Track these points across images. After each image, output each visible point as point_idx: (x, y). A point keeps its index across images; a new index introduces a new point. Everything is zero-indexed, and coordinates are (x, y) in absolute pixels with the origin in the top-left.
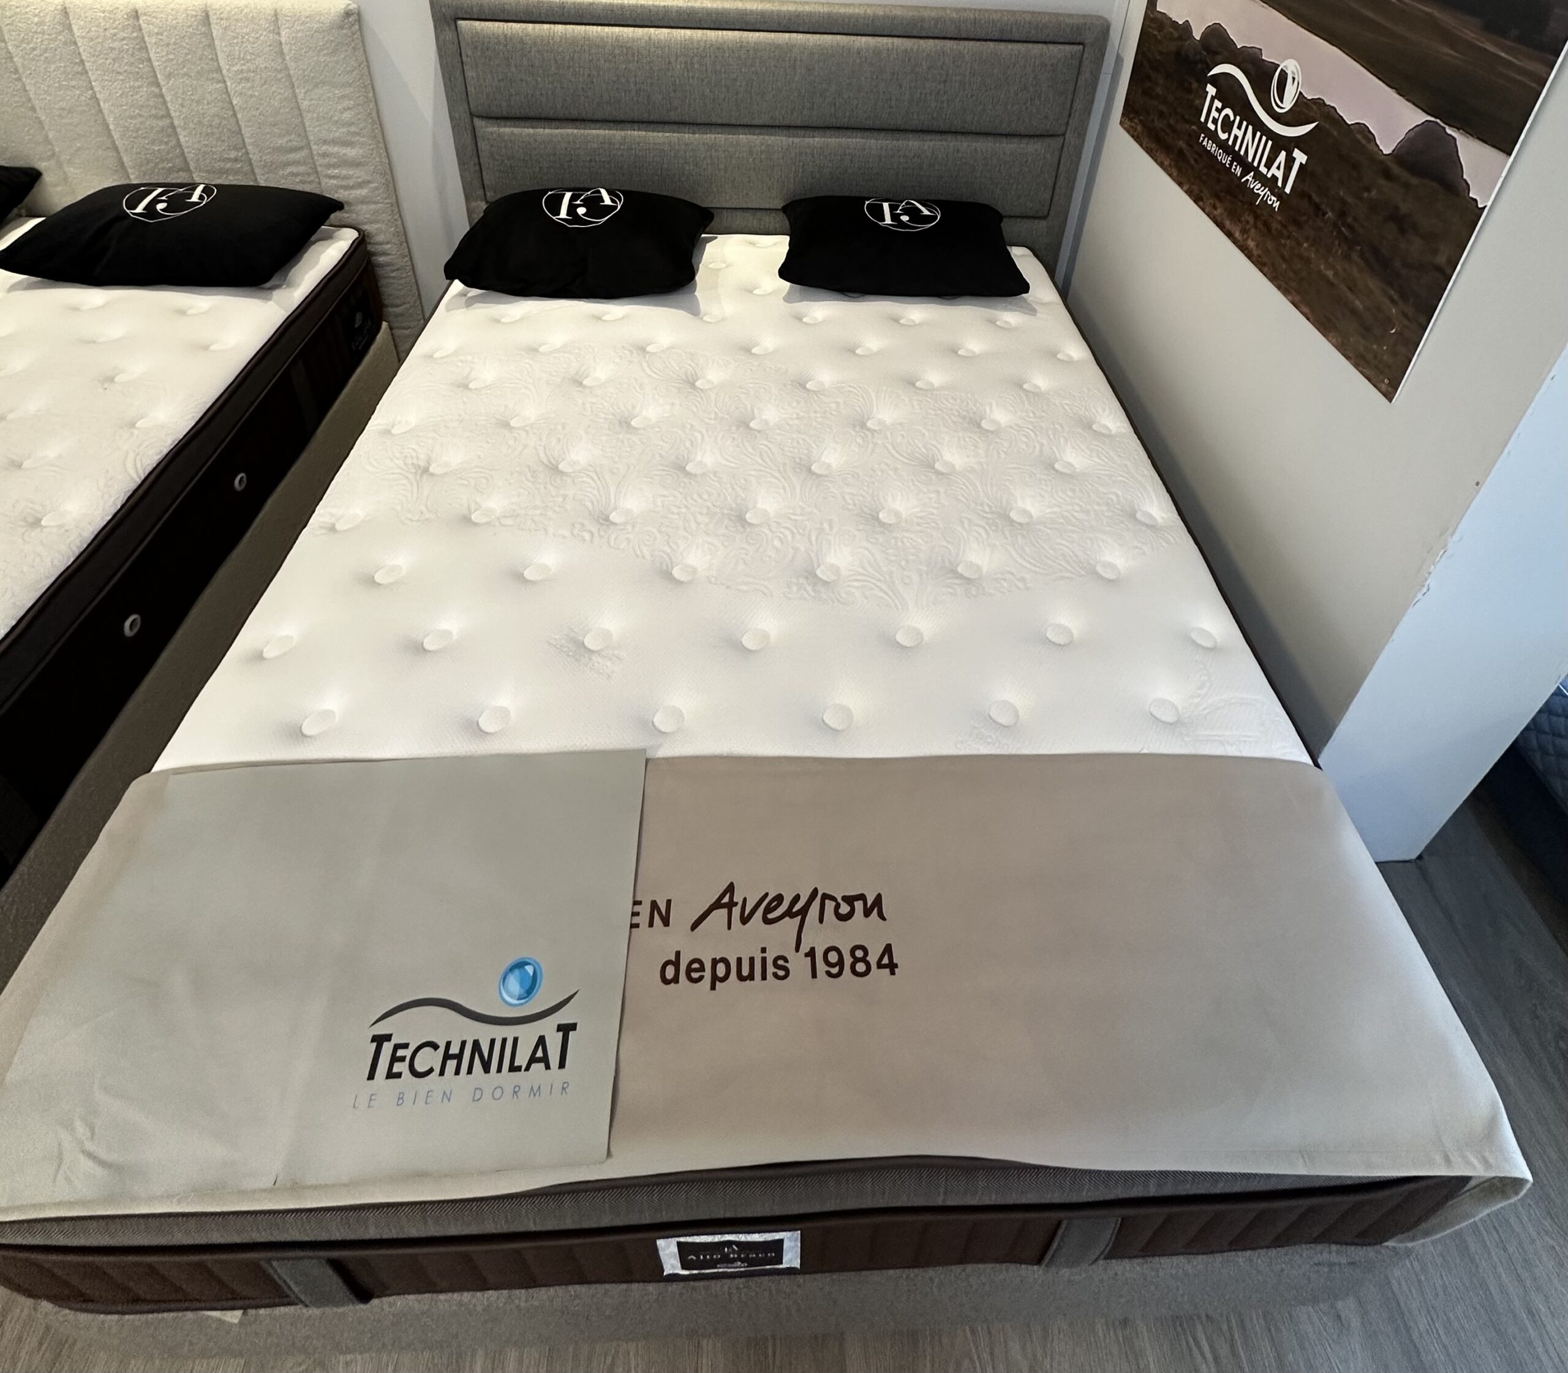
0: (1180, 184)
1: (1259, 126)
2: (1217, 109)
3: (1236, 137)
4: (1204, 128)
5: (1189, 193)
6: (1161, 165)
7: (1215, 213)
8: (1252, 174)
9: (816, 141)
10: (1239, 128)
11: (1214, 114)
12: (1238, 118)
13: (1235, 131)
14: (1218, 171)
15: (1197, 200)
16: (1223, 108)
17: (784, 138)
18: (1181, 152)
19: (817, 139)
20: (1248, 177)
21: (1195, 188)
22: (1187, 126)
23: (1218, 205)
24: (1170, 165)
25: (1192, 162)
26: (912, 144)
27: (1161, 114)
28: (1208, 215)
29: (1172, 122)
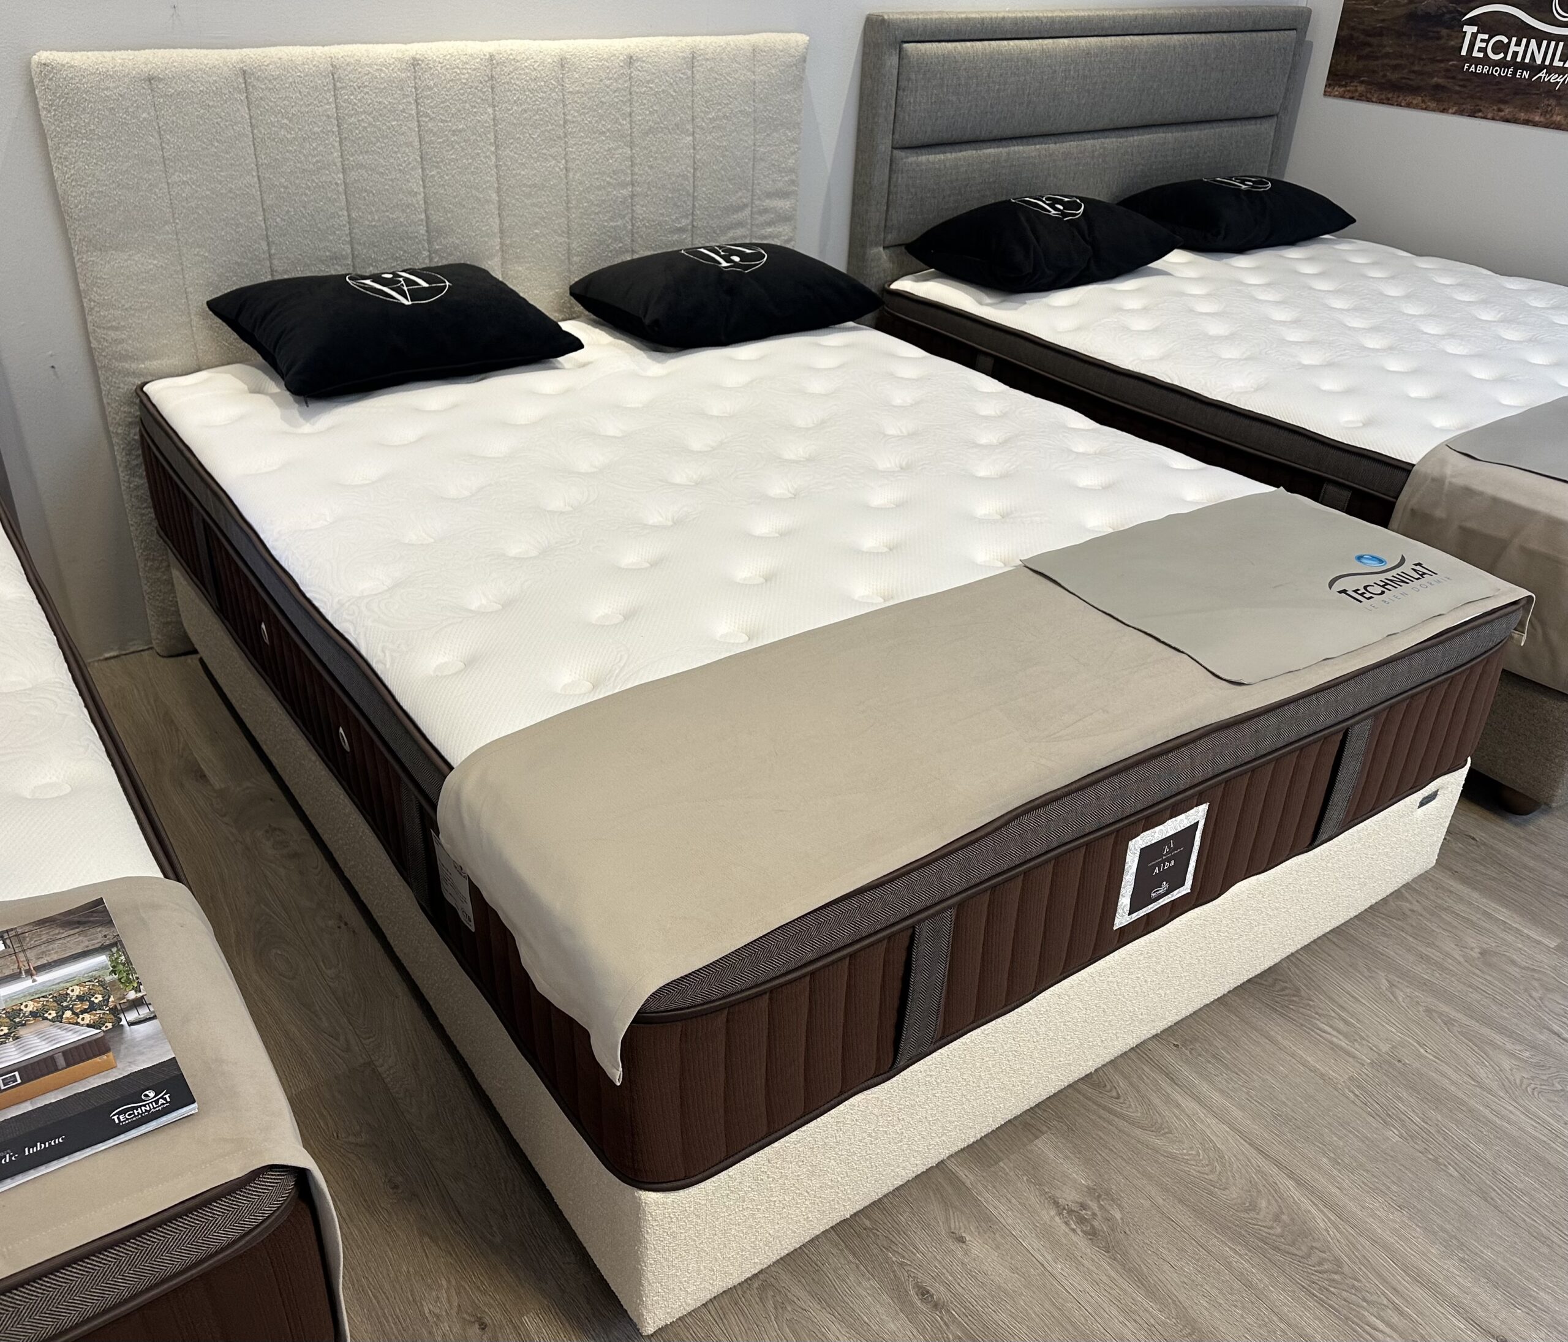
0: (1444, 111)
1: (1540, 36)
2: (1482, 41)
3: (1515, 54)
4: (1469, 58)
5: (1460, 112)
6: (1409, 105)
7: (1502, 114)
8: (1545, 71)
9: (1136, 139)
10: (1518, 44)
11: (1479, 44)
12: (1514, 39)
13: (1513, 48)
14: (1498, 83)
15: (1472, 114)
16: (1490, 38)
17: (1114, 140)
18: (1438, 87)
19: (1135, 138)
20: (1540, 75)
21: (1468, 107)
22: (1442, 65)
23: (1502, 107)
24: (1423, 101)
25: (1457, 88)
26: (1195, 134)
27: (1395, 68)
28: (1493, 119)
29: (1416, 68)
